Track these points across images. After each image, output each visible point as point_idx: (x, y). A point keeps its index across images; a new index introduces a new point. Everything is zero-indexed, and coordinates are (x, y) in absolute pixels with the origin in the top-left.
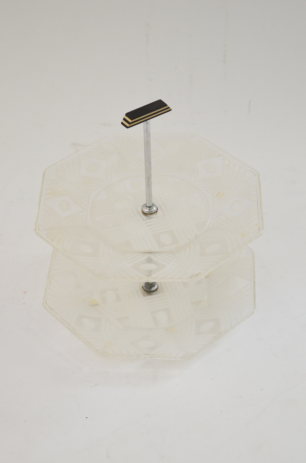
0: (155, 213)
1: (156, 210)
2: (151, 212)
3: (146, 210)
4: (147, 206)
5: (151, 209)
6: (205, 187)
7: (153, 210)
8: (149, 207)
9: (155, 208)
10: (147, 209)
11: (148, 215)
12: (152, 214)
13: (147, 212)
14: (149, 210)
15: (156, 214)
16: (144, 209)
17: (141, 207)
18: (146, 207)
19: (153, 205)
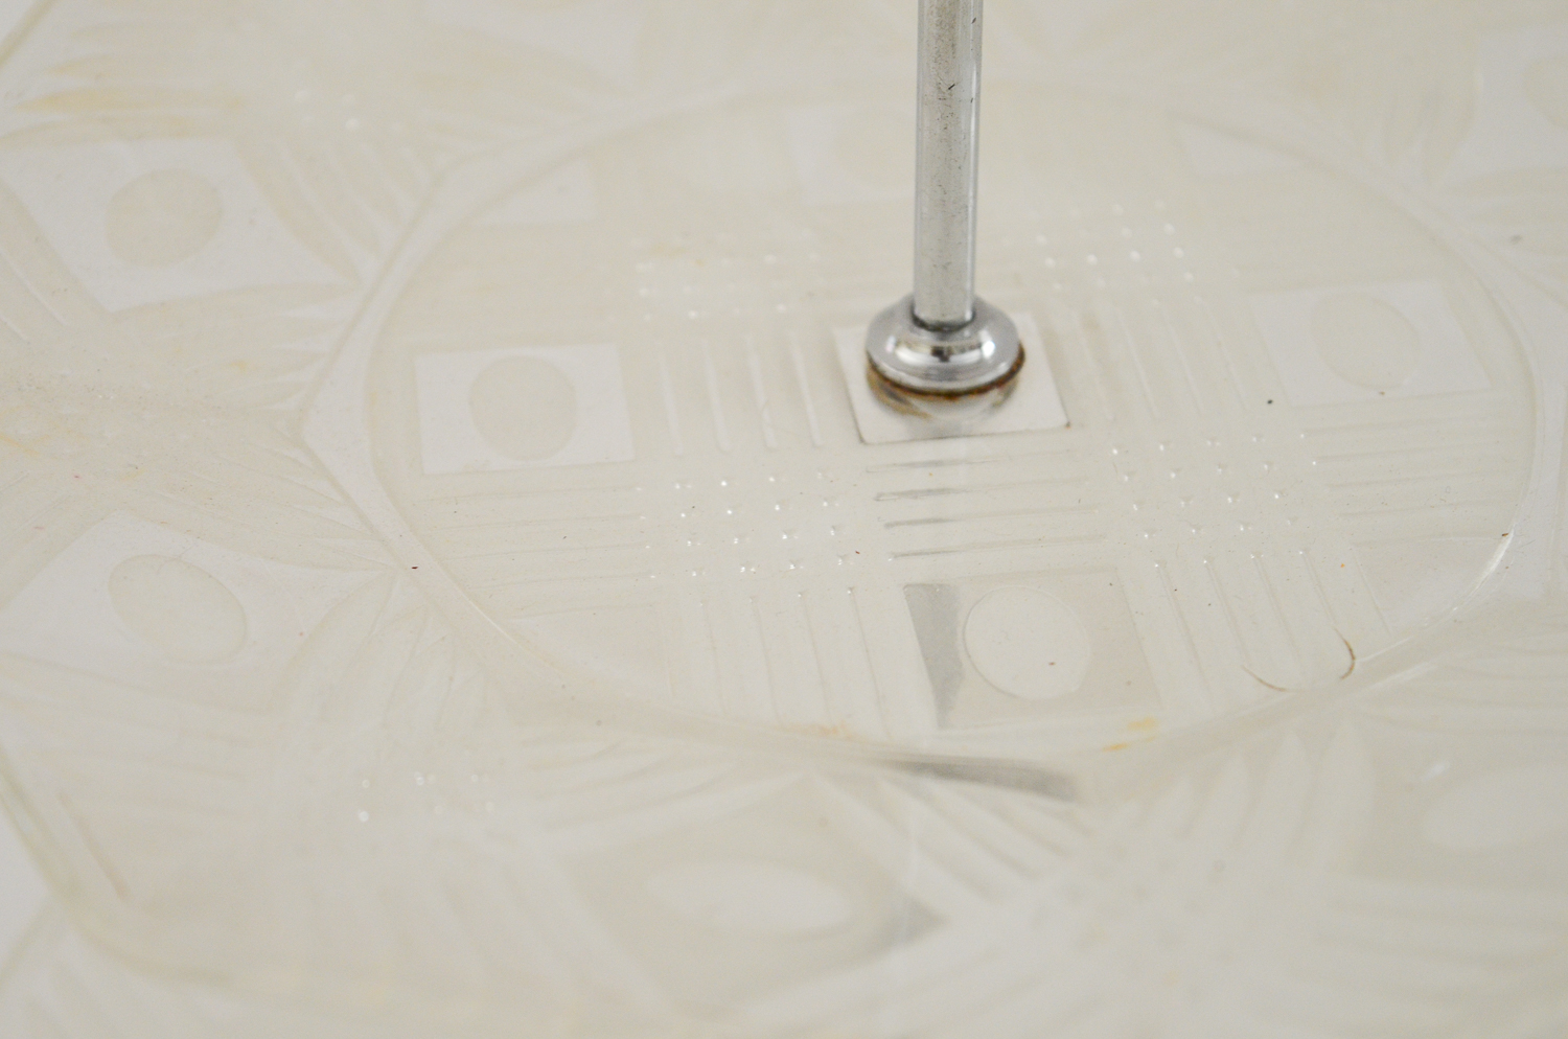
0: (994, 394)
1: (1003, 368)
2: (951, 374)
3: (907, 356)
4: (923, 315)
5: (963, 351)
6: (1516, 239)
7: (971, 357)
8: (942, 329)
9: (989, 348)
10: (910, 346)
11: (915, 402)
12: (952, 396)
13: (913, 370)
14: (938, 353)
15: (997, 406)
16: (890, 346)
17: (862, 330)
18: (908, 322)
19: (980, 315)
